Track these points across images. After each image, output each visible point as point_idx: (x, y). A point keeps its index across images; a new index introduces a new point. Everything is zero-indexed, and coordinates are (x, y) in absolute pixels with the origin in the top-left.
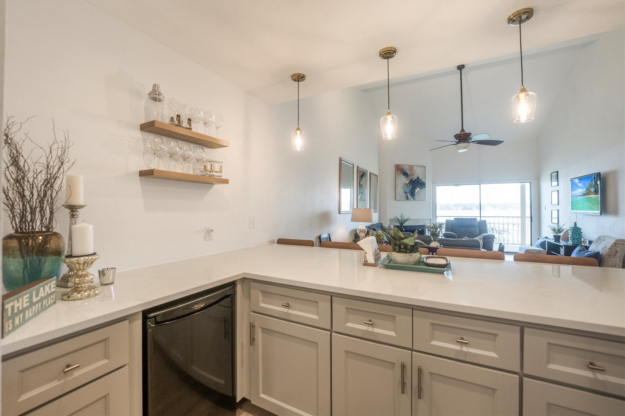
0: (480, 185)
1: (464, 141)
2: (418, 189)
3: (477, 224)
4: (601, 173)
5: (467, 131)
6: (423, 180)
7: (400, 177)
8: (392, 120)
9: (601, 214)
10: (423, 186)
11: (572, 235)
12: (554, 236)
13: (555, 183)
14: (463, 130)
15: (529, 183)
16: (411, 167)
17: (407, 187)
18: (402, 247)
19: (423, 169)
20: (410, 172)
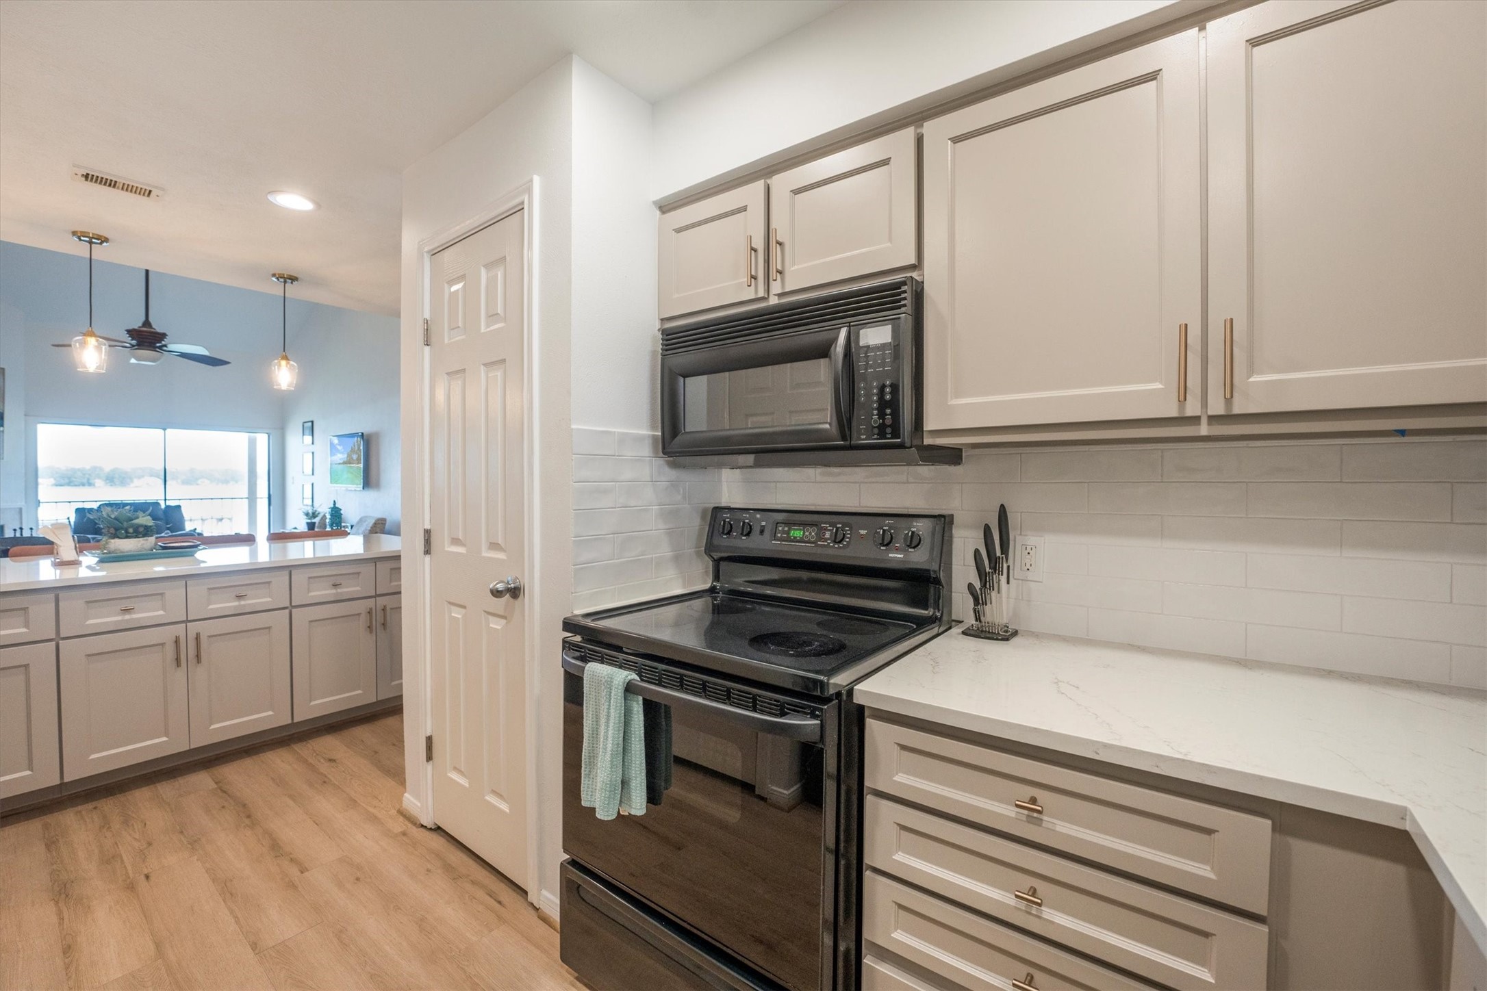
0: (164, 429)
1: (150, 346)
4: (364, 434)
9: (363, 489)
11: (330, 519)
12: (307, 523)
13: (308, 439)
14: (147, 323)
15: (267, 435)
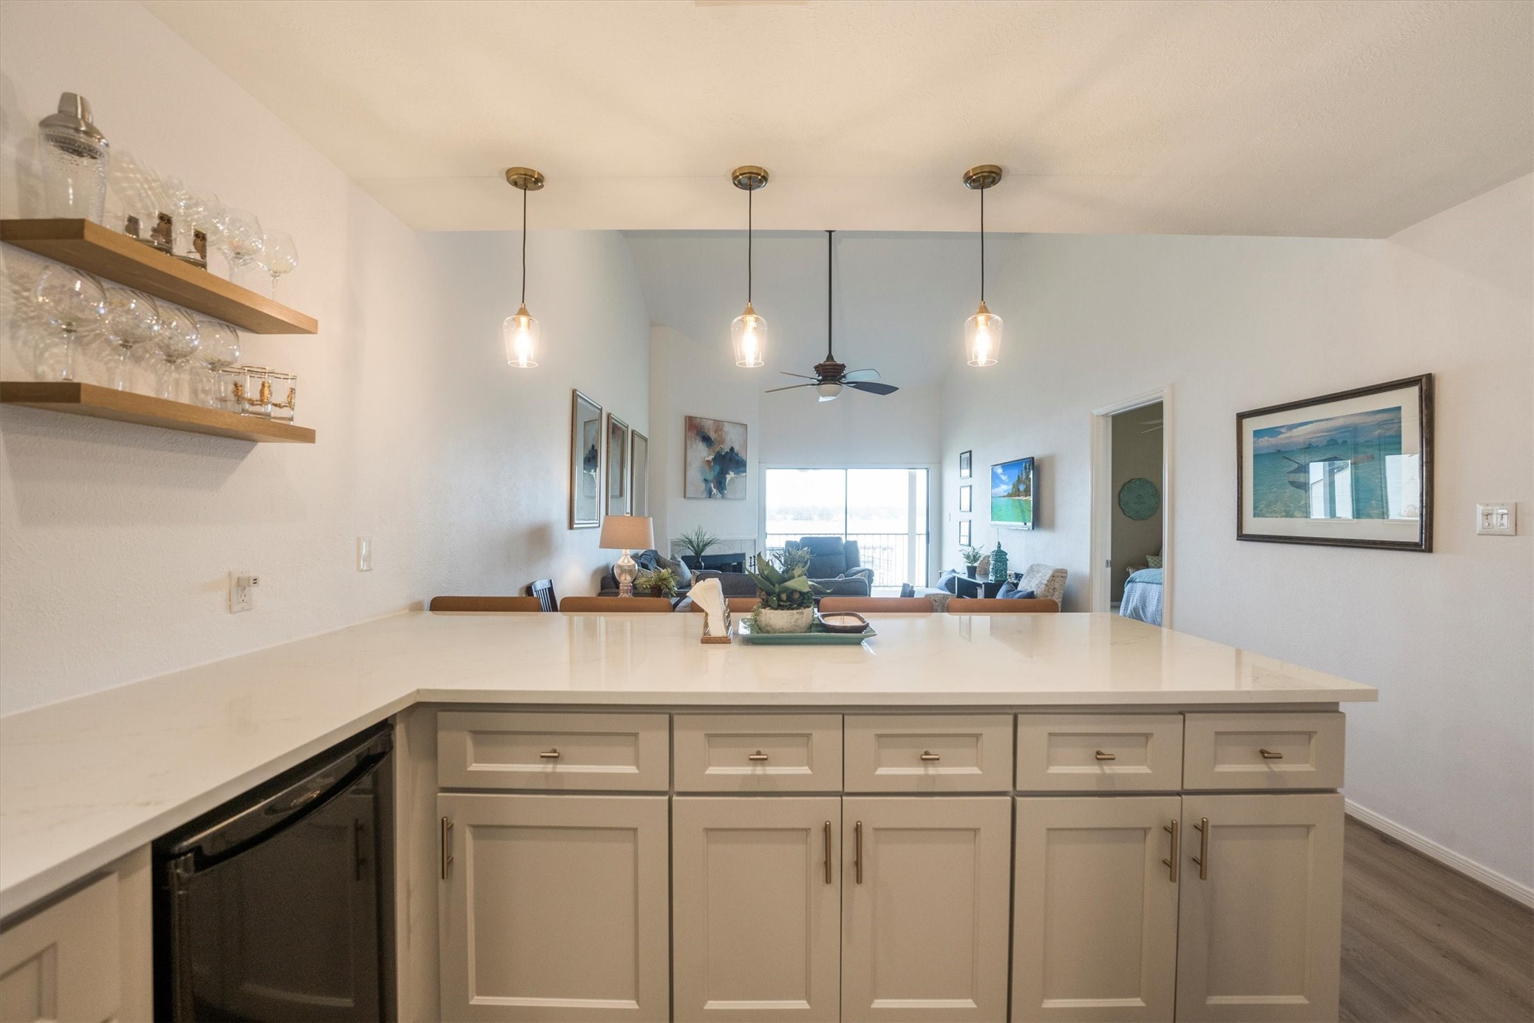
0: (846, 469)
1: (832, 380)
2: (731, 473)
3: (841, 549)
4: (1035, 459)
5: (838, 360)
6: (742, 455)
7: (695, 446)
8: (755, 326)
9: (1033, 529)
10: (742, 469)
11: (994, 565)
12: (968, 567)
13: (966, 472)
14: (830, 357)
15: (925, 471)
16: (719, 425)
17: (709, 468)
18: (784, 597)
19: (741, 430)
20: (716, 435)
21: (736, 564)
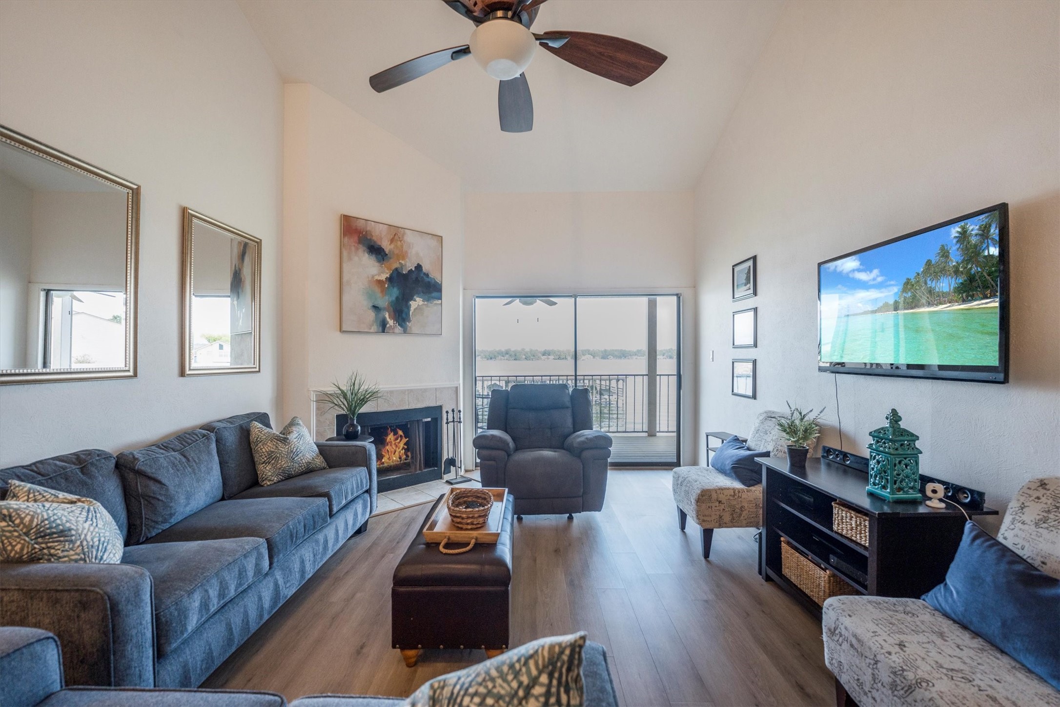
0: (575, 298)
2: (418, 299)
3: (566, 400)
6: (434, 275)
7: (356, 259)
10: (435, 294)
15: (675, 298)
16: (396, 233)
17: (382, 292)
19: (434, 243)
20: (392, 246)
21: (429, 419)
